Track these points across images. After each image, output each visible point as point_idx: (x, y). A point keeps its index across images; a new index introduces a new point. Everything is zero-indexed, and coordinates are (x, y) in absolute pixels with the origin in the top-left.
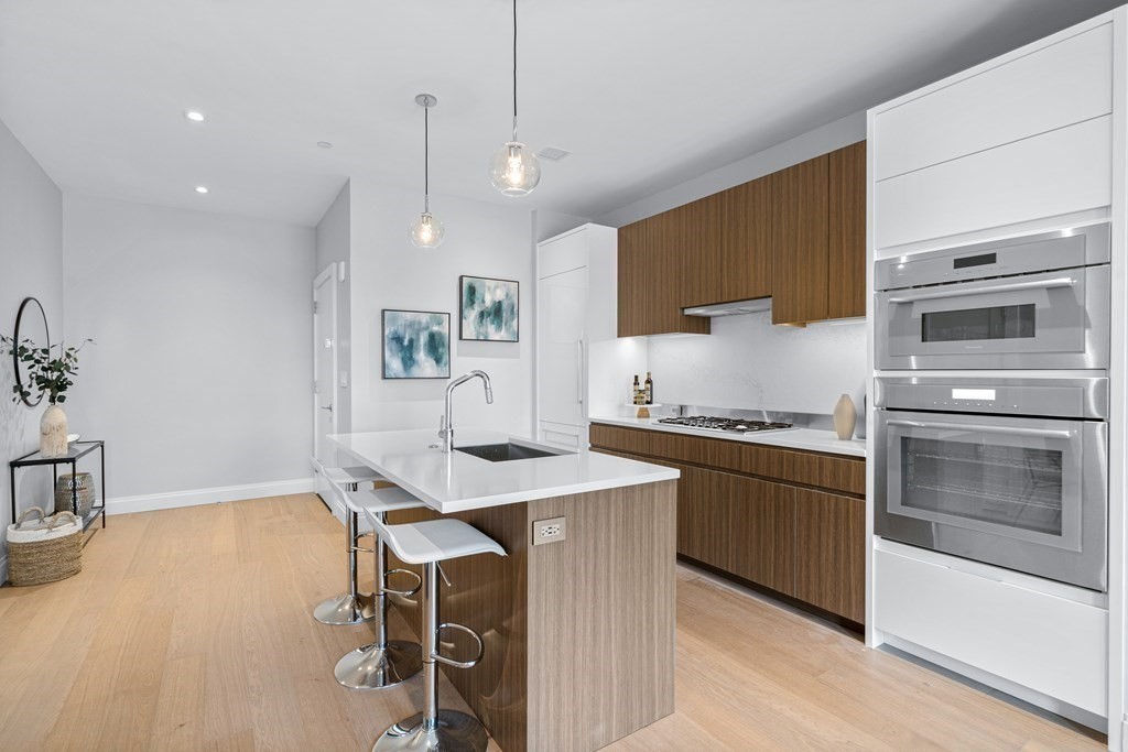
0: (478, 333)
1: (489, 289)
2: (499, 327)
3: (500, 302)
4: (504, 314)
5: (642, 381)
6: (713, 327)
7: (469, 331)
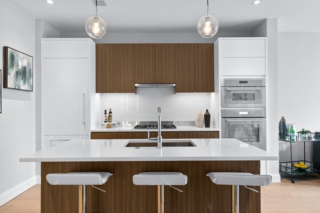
0: (15, 85)
1: (20, 58)
2: (25, 82)
3: (25, 67)
4: (27, 75)
5: (108, 112)
6: (138, 91)
7: (10, 84)
